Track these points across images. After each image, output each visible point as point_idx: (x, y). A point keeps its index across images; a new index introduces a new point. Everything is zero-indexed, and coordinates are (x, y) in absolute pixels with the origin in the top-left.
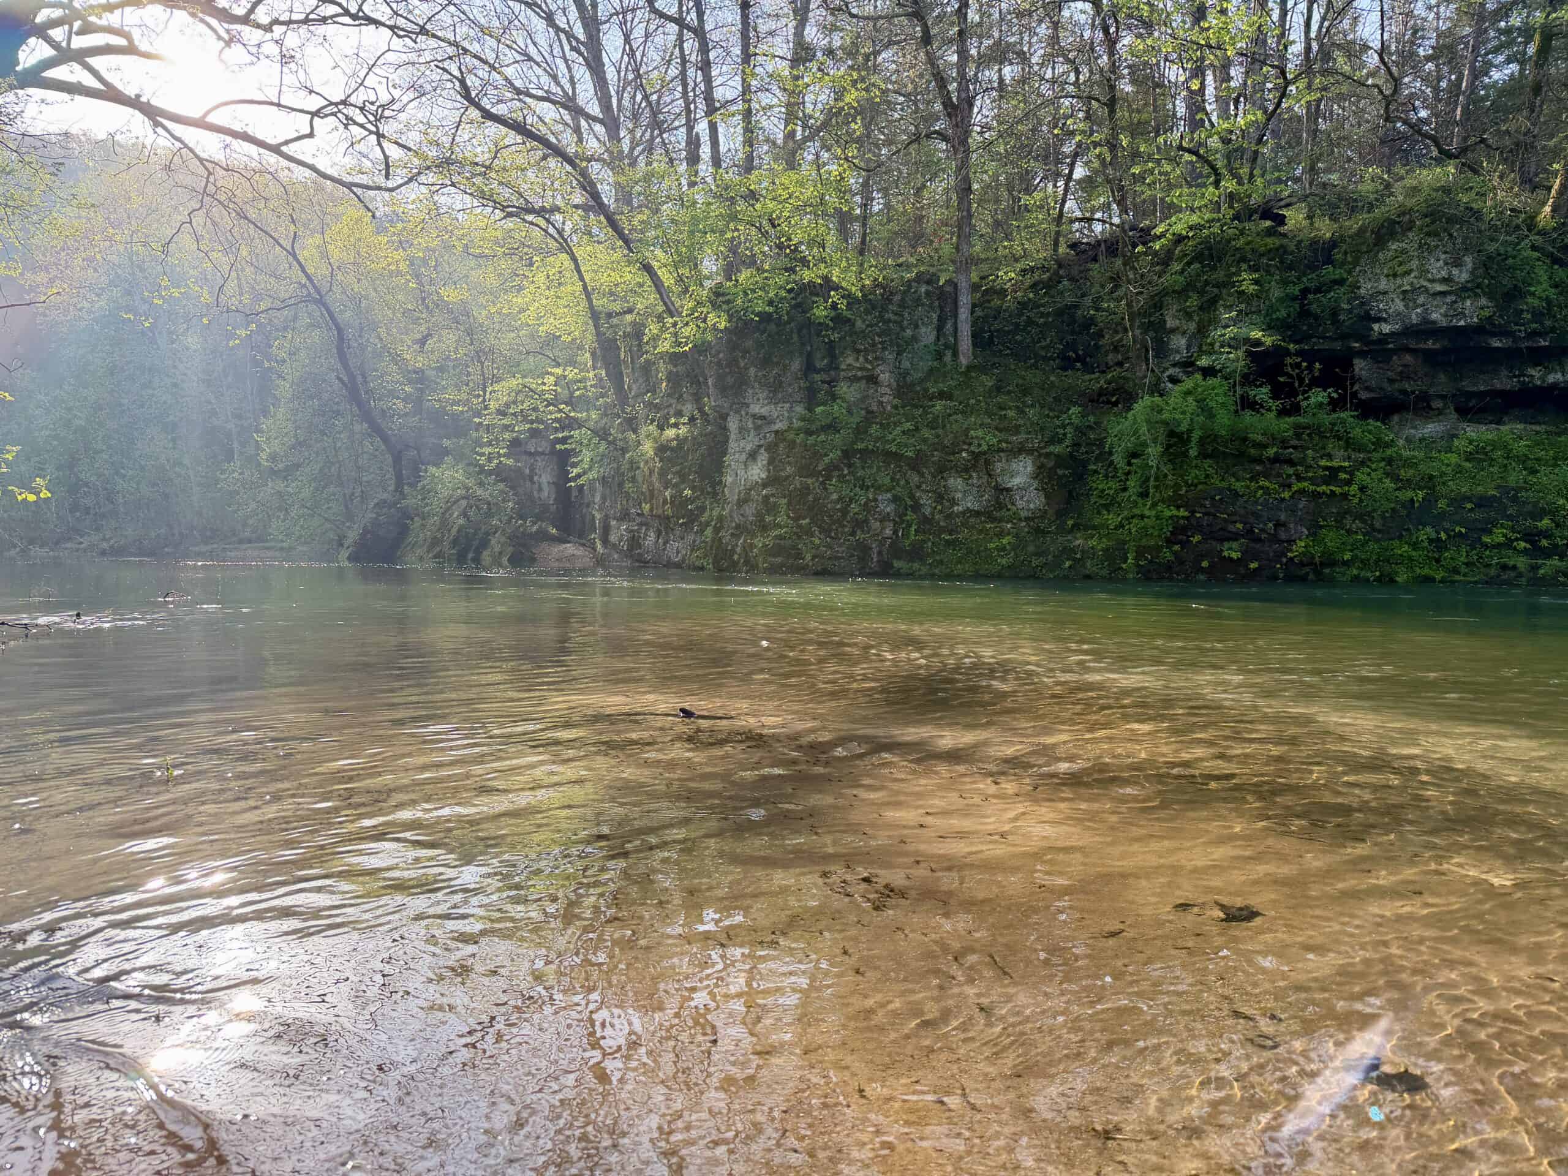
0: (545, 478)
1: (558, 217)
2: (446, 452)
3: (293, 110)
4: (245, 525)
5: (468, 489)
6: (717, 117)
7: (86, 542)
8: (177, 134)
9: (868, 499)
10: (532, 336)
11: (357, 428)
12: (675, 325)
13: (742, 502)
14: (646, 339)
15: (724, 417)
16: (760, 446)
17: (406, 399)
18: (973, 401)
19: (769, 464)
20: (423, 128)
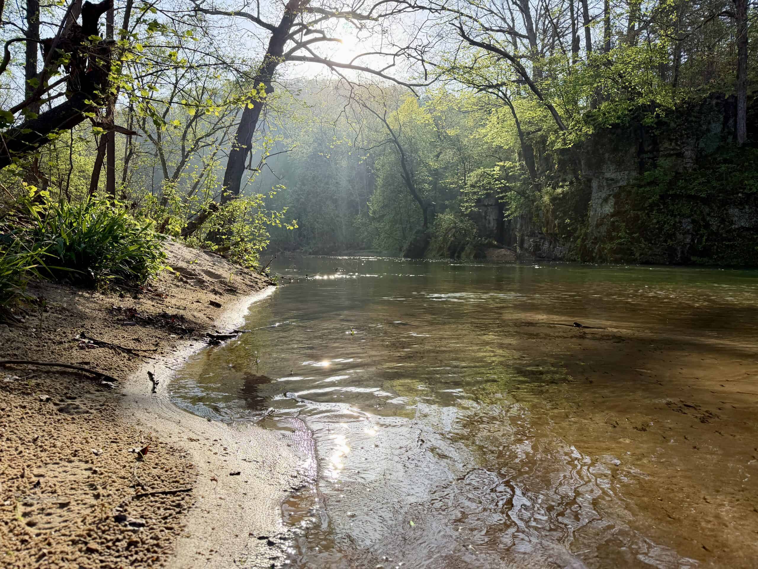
0: (492, 217)
1: (504, 88)
2: (446, 207)
3: (387, 54)
4: (363, 242)
5: (455, 223)
6: (590, 25)
7: (304, 249)
8: (340, 72)
9: (675, 222)
10: (489, 148)
11: (409, 197)
12: (564, 134)
13: (597, 226)
14: (548, 143)
15: (589, 181)
16: (610, 195)
17: (429, 184)
18: (746, 164)
19: (615, 204)
20: (442, 54)
